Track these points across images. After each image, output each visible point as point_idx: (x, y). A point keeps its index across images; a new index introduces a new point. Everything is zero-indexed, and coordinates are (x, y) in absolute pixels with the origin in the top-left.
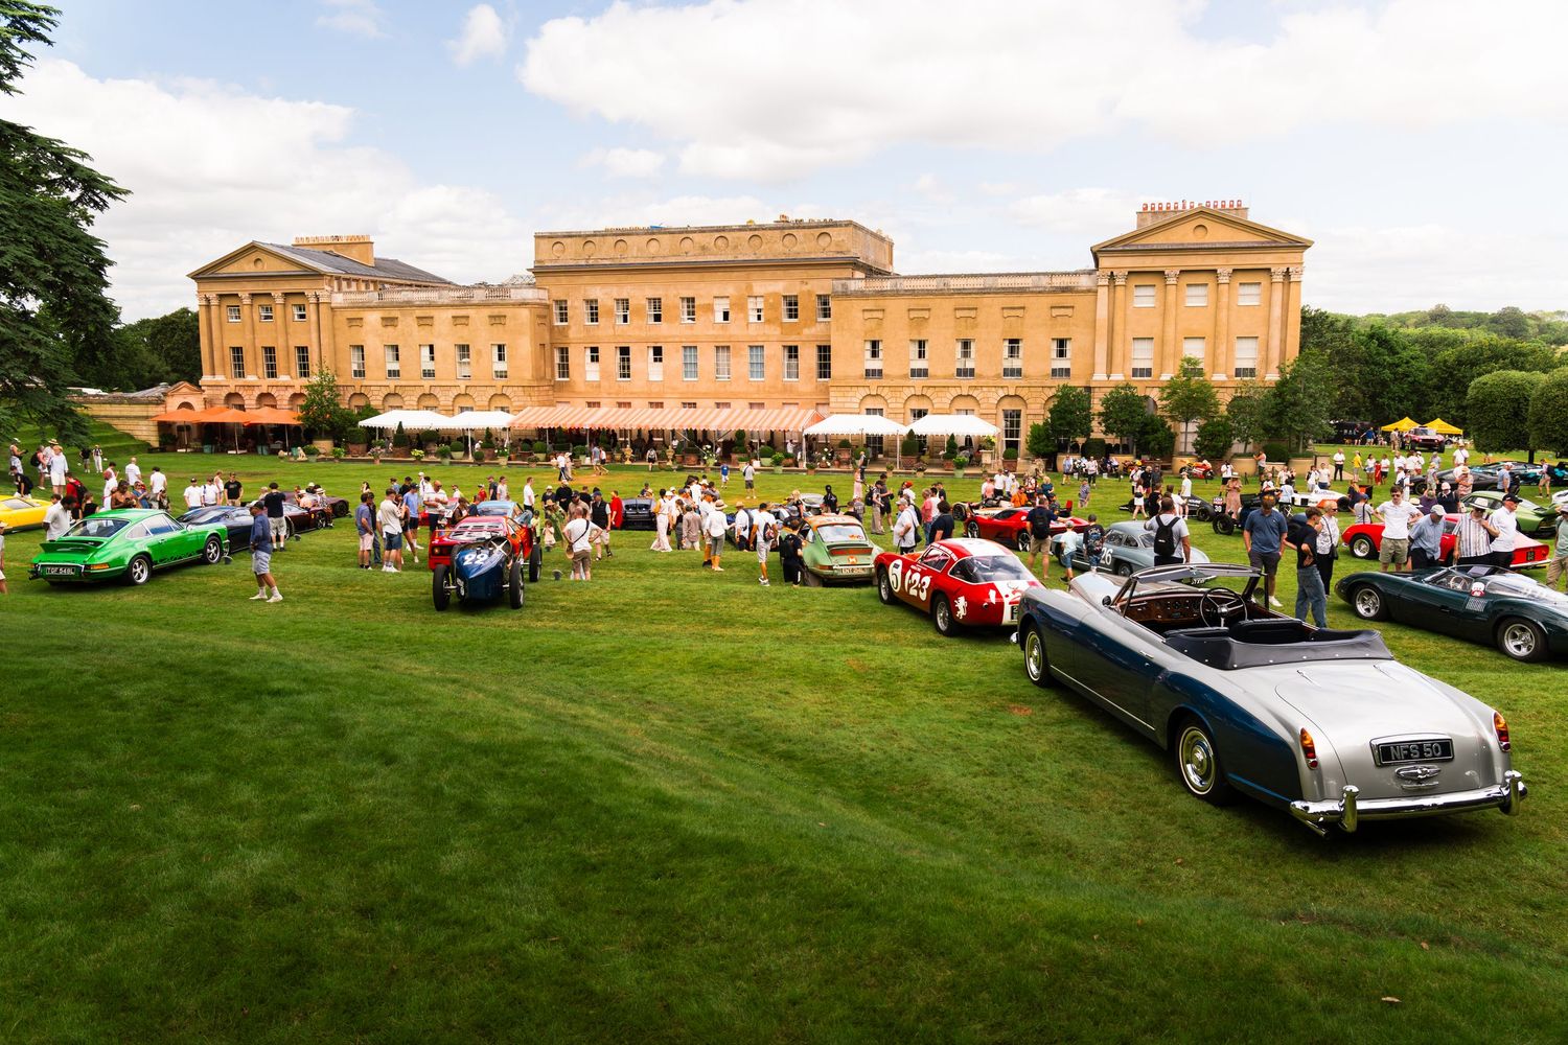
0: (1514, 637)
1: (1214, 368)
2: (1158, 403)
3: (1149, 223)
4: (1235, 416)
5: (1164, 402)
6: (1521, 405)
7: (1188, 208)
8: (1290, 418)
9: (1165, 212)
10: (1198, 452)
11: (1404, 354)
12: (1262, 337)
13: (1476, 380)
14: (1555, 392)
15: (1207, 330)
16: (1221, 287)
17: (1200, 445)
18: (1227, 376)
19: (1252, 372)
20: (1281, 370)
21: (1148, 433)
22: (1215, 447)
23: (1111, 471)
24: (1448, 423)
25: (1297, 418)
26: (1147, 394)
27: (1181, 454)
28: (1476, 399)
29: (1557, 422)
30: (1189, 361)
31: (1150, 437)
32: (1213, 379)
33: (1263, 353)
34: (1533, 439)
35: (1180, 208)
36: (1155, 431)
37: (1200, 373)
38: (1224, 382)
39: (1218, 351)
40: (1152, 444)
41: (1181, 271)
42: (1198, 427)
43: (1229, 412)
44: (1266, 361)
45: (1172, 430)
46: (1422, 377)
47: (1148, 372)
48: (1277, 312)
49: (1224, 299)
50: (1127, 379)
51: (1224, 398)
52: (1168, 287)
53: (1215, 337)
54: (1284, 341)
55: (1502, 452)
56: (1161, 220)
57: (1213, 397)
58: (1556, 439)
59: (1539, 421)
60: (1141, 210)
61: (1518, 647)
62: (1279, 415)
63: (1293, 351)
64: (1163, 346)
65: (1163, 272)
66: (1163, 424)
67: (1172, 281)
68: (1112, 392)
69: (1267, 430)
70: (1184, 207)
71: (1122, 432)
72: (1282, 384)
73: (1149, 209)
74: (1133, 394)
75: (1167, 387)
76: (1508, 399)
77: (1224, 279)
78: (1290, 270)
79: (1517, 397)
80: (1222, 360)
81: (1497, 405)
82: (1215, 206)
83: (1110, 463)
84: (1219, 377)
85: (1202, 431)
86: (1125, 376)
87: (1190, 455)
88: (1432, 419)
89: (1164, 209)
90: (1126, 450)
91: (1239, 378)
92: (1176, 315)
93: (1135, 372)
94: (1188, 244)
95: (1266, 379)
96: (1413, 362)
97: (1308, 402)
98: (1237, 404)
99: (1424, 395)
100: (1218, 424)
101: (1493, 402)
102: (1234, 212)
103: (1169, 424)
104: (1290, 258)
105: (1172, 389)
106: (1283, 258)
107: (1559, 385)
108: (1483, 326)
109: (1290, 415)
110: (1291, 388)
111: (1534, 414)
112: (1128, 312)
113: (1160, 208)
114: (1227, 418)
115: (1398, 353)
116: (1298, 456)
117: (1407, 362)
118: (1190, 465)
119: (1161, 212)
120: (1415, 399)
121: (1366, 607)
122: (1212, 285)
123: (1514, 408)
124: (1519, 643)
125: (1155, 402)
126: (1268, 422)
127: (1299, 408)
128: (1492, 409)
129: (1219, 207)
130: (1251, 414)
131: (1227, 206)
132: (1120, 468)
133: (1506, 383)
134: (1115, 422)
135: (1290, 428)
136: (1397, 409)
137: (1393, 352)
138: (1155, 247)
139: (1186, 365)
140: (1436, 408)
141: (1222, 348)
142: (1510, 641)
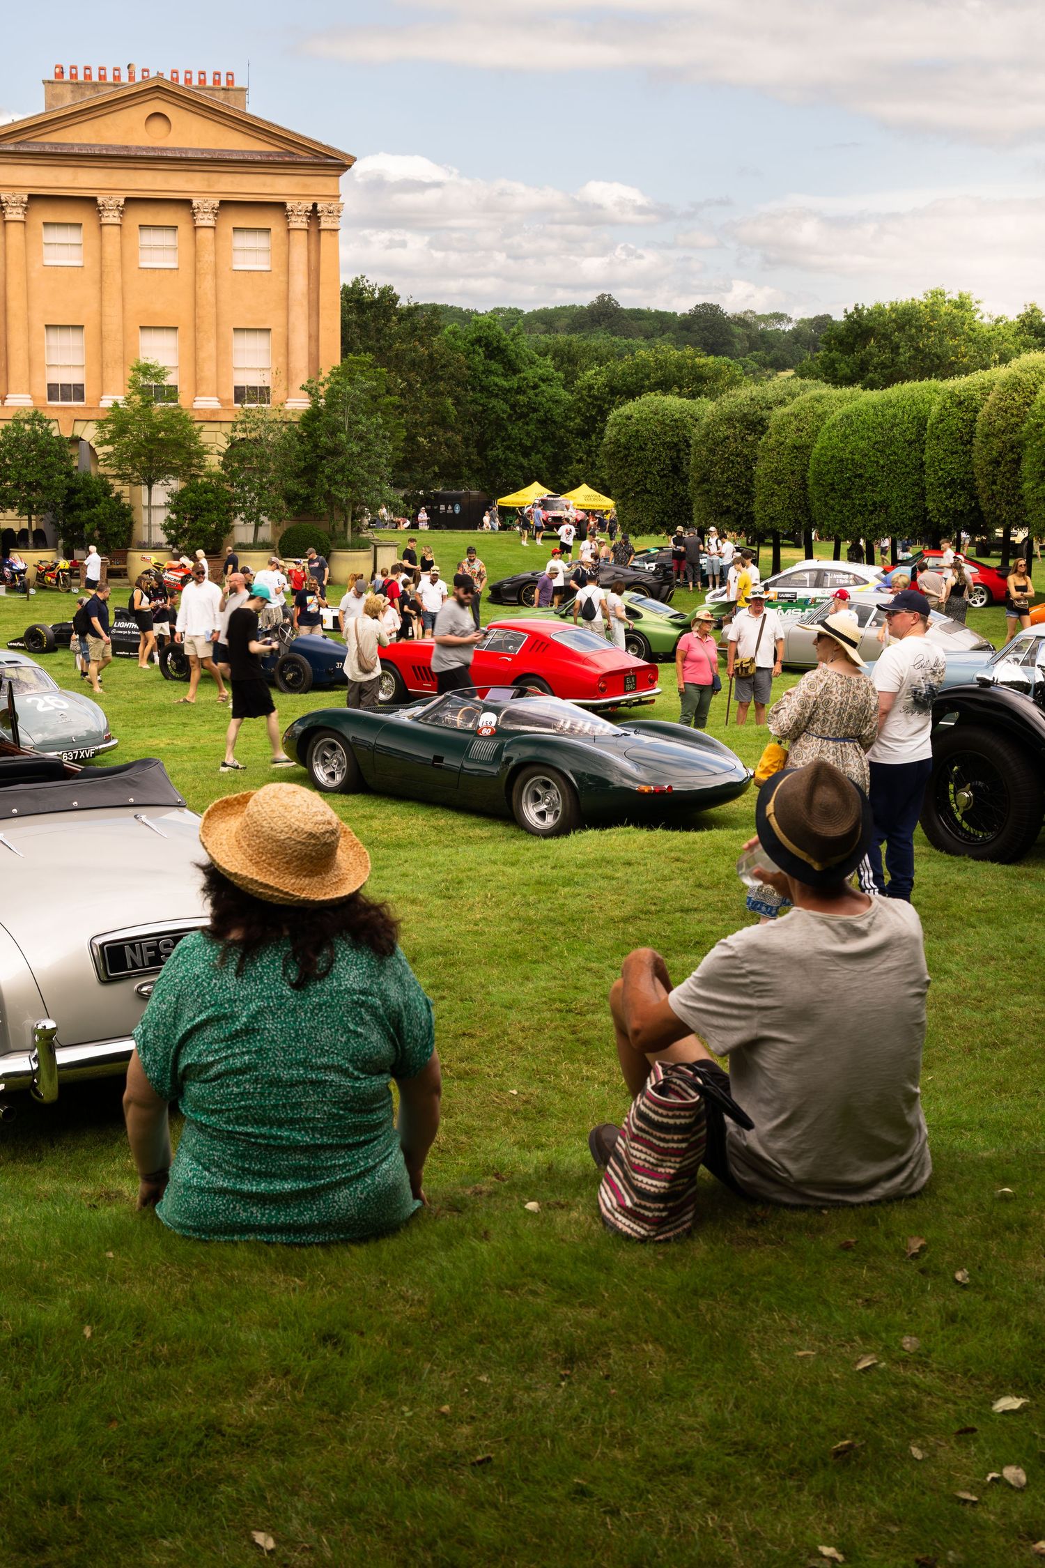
0: (537, 798)
1: (196, 389)
2: (99, 451)
3: (69, 101)
4: (233, 475)
5: (109, 449)
6: (682, 454)
7: (138, 78)
8: (327, 477)
9: (95, 85)
10: (173, 541)
11: (529, 373)
12: (277, 330)
13: (616, 412)
14: (724, 431)
15: (181, 313)
16: (201, 233)
17: (177, 528)
18: (221, 401)
19: (261, 394)
20: (311, 391)
21: (78, 506)
22: (201, 530)
23: (13, 580)
24: (597, 490)
25: (339, 477)
26: (78, 433)
27: (144, 547)
28: (616, 442)
29: (729, 480)
30: (145, 370)
31: (84, 515)
32: (197, 405)
33: (281, 359)
34: (699, 510)
35: (125, 79)
36: (92, 503)
37: (171, 393)
38: (214, 412)
39: (203, 355)
40: (88, 527)
41: (127, 200)
42: (171, 495)
43: (224, 466)
44: (287, 374)
45: (124, 501)
46: (558, 411)
47: (77, 392)
48: (300, 283)
49: (207, 257)
50: (40, 404)
51: (215, 441)
52: (105, 229)
53: (196, 328)
54: (314, 338)
55: (658, 533)
56: (90, 98)
57: (193, 438)
58: (728, 511)
59: (704, 480)
60: (52, 78)
61: (542, 815)
62: (309, 472)
63: (331, 356)
64: (101, 343)
65: (94, 200)
66: (107, 490)
67: (111, 217)
68: (7, 429)
69: (290, 498)
70: (131, 78)
71: (30, 505)
72: (312, 416)
73: (67, 77)
74: (48, 433)
75: (108, 421)
76: (664, 444)
77: (205, 219)
78: (319, 208)
79: (676, 440)
80: (208, 370)
81: (648, 453)
82: (188, 81)
83: (10, 566)
84: (207, 403)
85: (178, 503)
86: (33, 398)
87: (157, 548)
88: (574, 485)
89: (95, 78)
90: (40, 540)
91: (239, 405)
92: (123, 283)
93: (54, 391)
94: (139, 148)
95: (288, 406)
96: (543, 386)
97: (356, 449)
98: (237, 452)
99: (562, 445)
100: (206, 489)
101: (641, 449)
102: (222, 94)
103: (117, 489)
104: (317, 185)
105: (118, 423)
106: (305, 186)
107: (729, 420)
108: (669, 335)
109: (328, 471)
110: (327, 424)
111: (697, 467)
112: (33, 275)
113: (88, 77)
114: (221, 479)
115: (520, 371)
116: (345, 547)
117: (535, 387)
118: (158, 566)
119: (88, 84)
120: (549, 450)
121: (329, 770)
122: (185, 228)
123: (671, 459)
124: (543, 807)
125: (92, 449)
126: (293, 485)
127: (342, 460)
128: (640, 462)
129: (195, 82)
130: (263, 471)
131: (210, 83)
132: (31, 574)
133: (659, 417)
134: (17, 487)
135: (328, 496)
136: (521, 467)
137: (511, 368)
138: (76, 150)
139: (143, 381)
140: (576, 467)
141: (209, 349)
142: (530, 805)
